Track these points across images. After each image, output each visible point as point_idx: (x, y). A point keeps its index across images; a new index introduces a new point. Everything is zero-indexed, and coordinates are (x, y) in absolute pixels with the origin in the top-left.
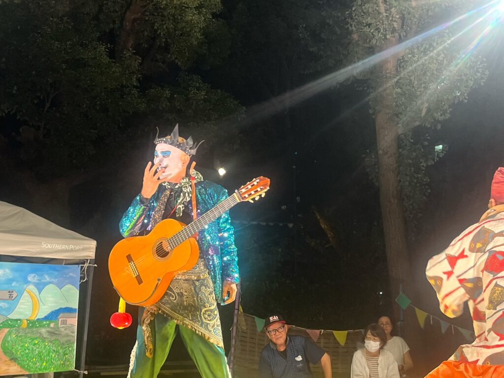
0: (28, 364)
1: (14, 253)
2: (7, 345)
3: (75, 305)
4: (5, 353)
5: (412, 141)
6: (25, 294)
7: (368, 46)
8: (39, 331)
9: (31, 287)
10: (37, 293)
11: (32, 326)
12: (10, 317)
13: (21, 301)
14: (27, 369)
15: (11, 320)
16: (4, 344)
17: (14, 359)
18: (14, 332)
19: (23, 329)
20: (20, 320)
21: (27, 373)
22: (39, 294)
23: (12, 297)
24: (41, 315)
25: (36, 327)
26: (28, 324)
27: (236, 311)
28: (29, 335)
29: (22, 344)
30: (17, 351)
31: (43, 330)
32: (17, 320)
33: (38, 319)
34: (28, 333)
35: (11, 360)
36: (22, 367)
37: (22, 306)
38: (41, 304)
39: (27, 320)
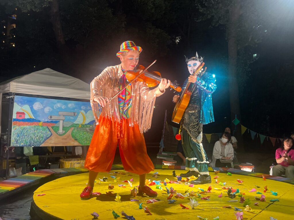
0: (82, 142)
1: (75, 97)
2: (73, 134)
4: (73, 137)
5: (244, 52)
6: (80, 114)
7: (226, 9)
8: (86, 129)
9: (83, 111)
10: (85, 114)
11: (83, 127)
12: (75, 123)
13: (79, 117)
14: (81, 144)
15: (75, 124)
16: (72, 133)
17: (76, 140)
18: (76, 129)
19: (79, 128)
20: (78, 124)
21: (81, 145)
22: (86, 114)
23: (75, 115)
24: (87, 122)
25: (85, 127)
26: (82, 126)
27: (165, 124)
28: (82, 130)
29: (79, 134)
30: (77, 136)
31: (87, 129)
32: (77, 124)
33: (86, 124)
34: (82, 129)
35: (75, 140)
36: (79, 143)
37: (79, 119)
38: (86, 118)
39: (81, 124)
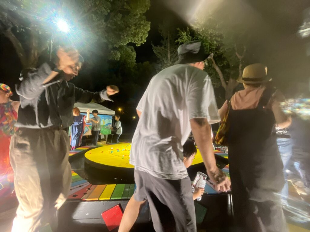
3: (111, 122)
9: (103, 119)
33: (104, 125)
38: (105, 122)
